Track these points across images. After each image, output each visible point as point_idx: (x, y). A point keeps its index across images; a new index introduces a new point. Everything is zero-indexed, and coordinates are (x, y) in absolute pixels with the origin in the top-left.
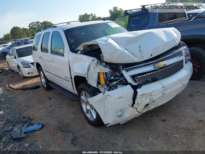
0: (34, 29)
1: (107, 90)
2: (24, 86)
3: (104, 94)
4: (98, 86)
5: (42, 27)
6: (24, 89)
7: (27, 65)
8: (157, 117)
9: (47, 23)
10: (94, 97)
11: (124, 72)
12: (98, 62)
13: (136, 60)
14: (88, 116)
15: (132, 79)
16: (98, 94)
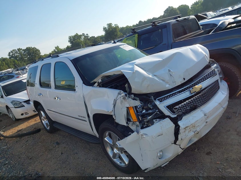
0: (16, 57)
1: (140, 128)
2: (19, 131)
3: (138, 133)
4: (129, 124)
5: (25, 55)
6: (20, 135)
7: (19, 104)
8: (199, 150)
9: (31, 49)
10: (126, 138)
11: (157, 103)
12: (126, 95)
13: (168, 87)
14: (117, 161)
15: (169, 111)
16: (130, 134)
